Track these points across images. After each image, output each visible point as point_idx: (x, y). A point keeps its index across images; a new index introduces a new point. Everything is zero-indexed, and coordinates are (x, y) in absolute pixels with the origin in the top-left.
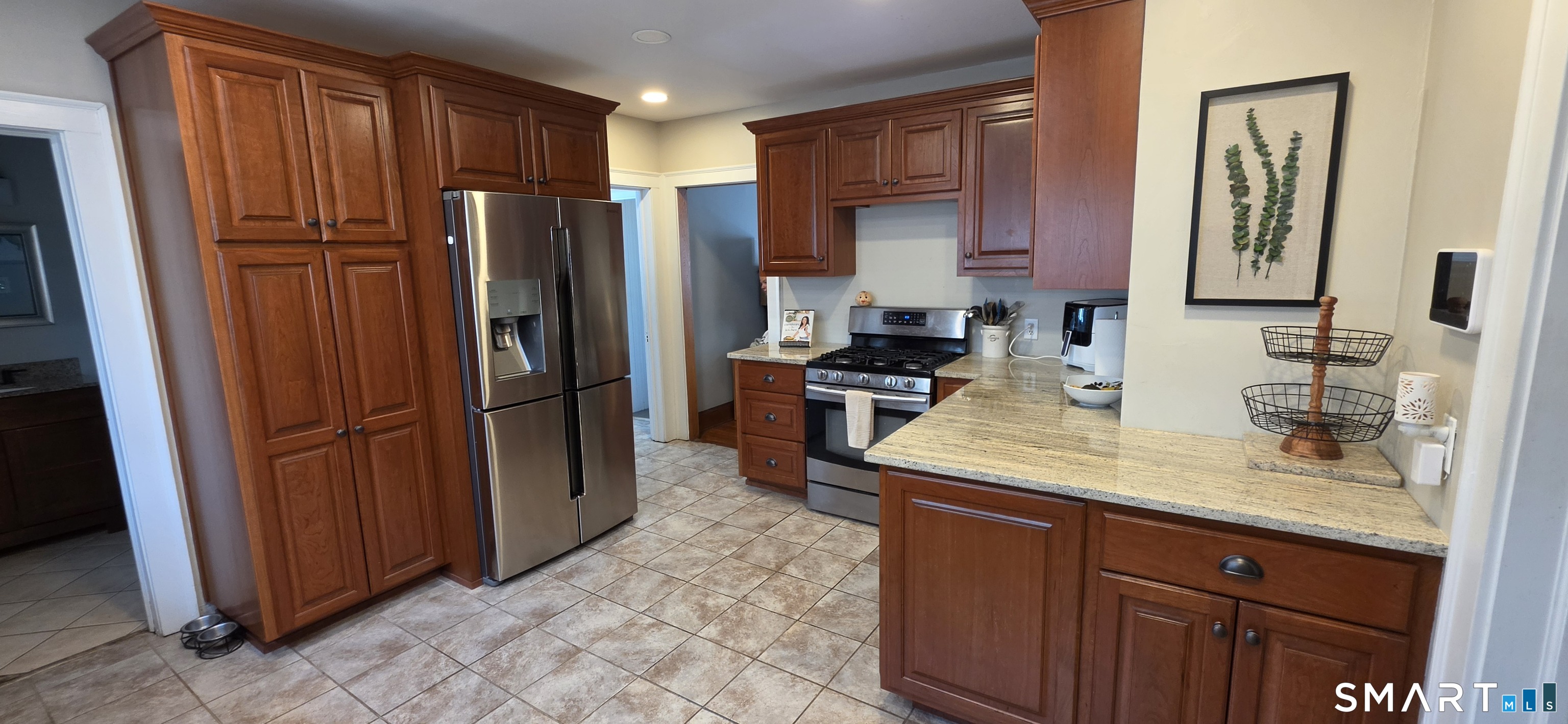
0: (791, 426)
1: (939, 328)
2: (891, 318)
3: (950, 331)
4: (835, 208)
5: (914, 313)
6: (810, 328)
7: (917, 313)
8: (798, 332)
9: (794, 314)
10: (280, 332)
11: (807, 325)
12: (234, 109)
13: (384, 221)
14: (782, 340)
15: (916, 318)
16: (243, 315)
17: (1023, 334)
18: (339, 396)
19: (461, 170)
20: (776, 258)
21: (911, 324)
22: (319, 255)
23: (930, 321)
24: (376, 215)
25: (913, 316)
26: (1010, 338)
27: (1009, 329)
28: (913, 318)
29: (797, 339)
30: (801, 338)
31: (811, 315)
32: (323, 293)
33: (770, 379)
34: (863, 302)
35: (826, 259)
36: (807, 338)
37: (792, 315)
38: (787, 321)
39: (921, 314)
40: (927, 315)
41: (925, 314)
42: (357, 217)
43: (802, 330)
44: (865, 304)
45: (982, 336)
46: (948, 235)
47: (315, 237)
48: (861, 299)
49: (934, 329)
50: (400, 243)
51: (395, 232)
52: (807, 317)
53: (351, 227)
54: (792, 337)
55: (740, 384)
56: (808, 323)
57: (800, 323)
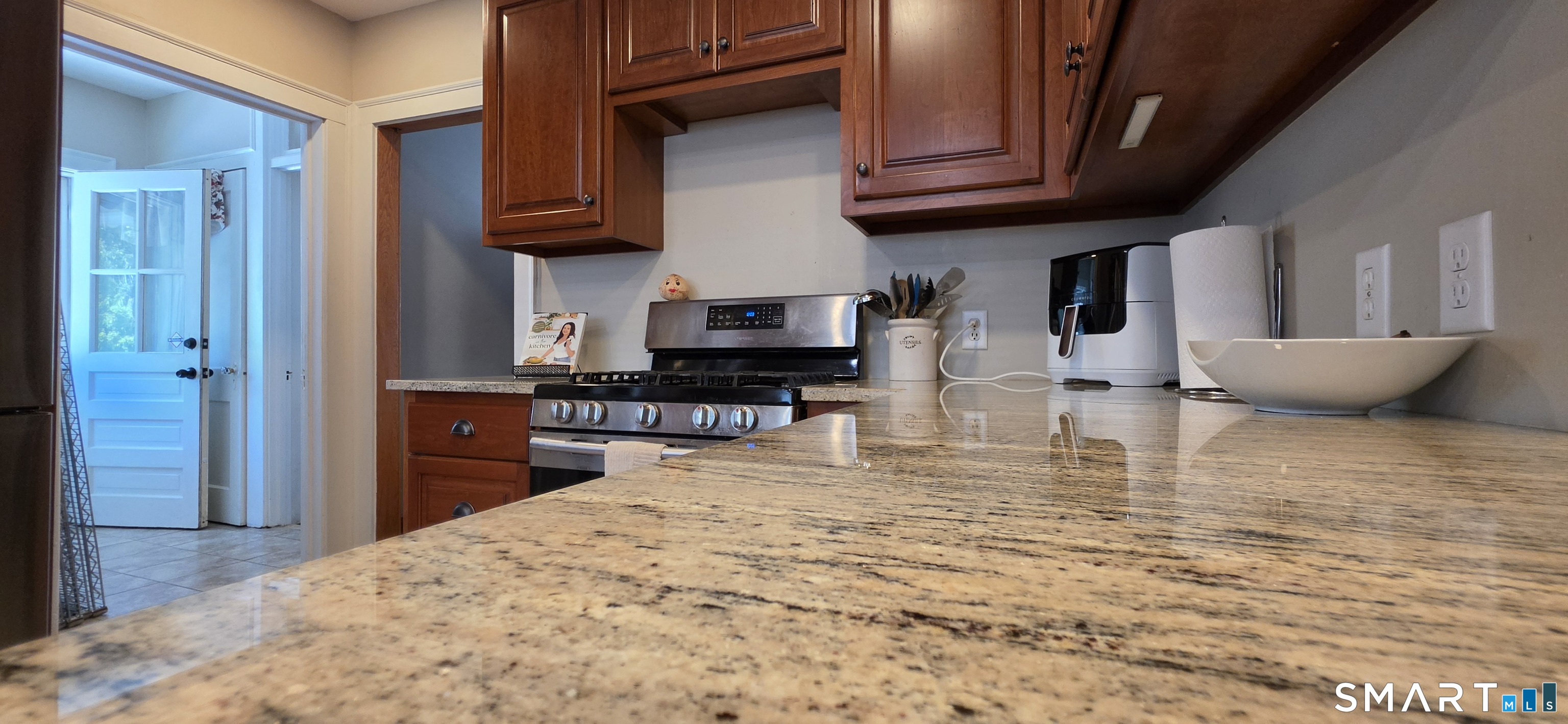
1: (809, 331)
2: (721, 317)
3: (826, 334)
4: (616, 108)
5: (761, 306)
6: (575, 343)
7: (767, 306)
8: (552, 350)
9: (548, 318)
11: (571, 337)
15: (766, 315)
17: (961, 338)
20: (511, 208)
21: (759, 327)
23: (792, 317)
25: (761, 311)
26: (939, 346)
27: (936, 328)
28: (761, 315)
29: (549, 361)
30: (555, 359)
31: (580, 323)
33: (466, 429)
34: (673, 291)
35: (598, 202)
36: (568, 359)
37: (544, 320)
38: (534, 330)
39: (774, 306)
40: (787, 307)
41: (782, 306)
43: (560, 346)
44: (676, 296)
45: (887, 343)
48: (669, 287)
49: (799, 334)
52: (572, 325)
54: (540, 357)
55: (411, 444)
56: (572, 333)
57: (558, 334)
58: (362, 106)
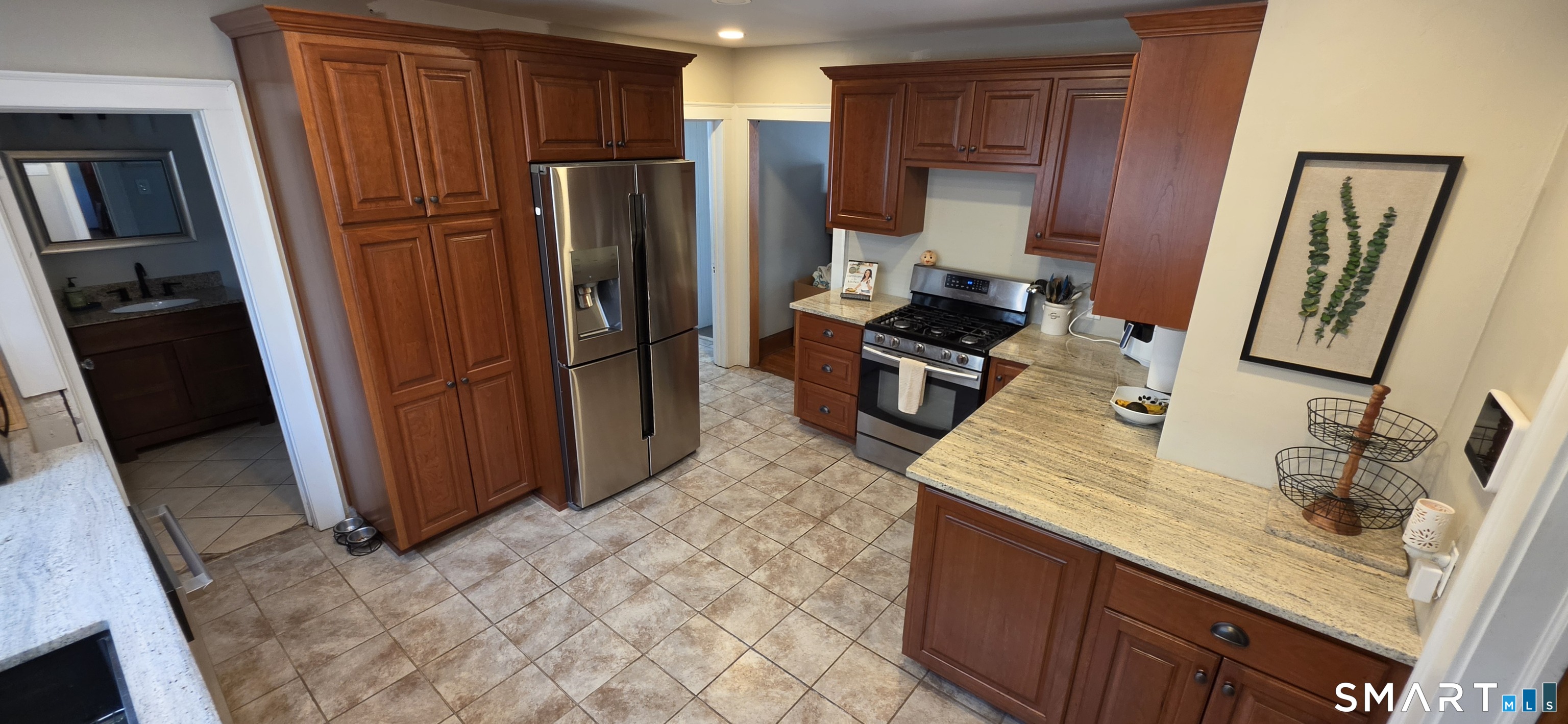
0: (846, 379)
1: (1000, 298)
2: (954, 281)
3: (1011, 303)
4: (907, 167)
5: (977, 280)
6: (872, 281)
7: (980, 280)
8: (860, 285)
9: (857, 265)
10: (397, 301)
11: (870, 278)
12: (347, 100)
13: (479, 193)
14: (844, 292)
15: (979, 285)
16: (367, 289)
17: (1086, 313)
18: (447, 353)
19: (546, 142)
20: (843, 212)
21: (974, 291)
22: (426, 230)
23: (993, 289)
24: (471, 188)
25: (976, 282)
26: (1071, 317)
27: (1071, 308)
28: (976, 285)
29: (859, 292)
30: (862, 291)
31: (874, 268)
32: (430, 264)
33: (829, 333)
34: (928, 262)
35: (894, 218)
36: (868, 291)
37: (855, 266)
38: (850, 272)
39: (984, 281)
40: (991, 283)
41: (988, 282)
42: (455, 191)
43: (864, 283)
44: (929, 264)
45: (1043, 312)
46: (1022, 203)
47: (422, 213)
48: (926, 259)
49: (995, 299)
50: (492, 212)
51: (488, 202)
52: (870, 270)
53: (451, 201)
54: (854, 289)
55: (800, 334)
56: (870, 276)
57: (863, 276)
58: (739, 106)
